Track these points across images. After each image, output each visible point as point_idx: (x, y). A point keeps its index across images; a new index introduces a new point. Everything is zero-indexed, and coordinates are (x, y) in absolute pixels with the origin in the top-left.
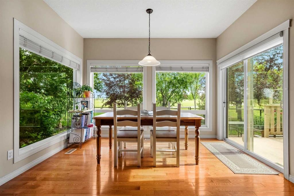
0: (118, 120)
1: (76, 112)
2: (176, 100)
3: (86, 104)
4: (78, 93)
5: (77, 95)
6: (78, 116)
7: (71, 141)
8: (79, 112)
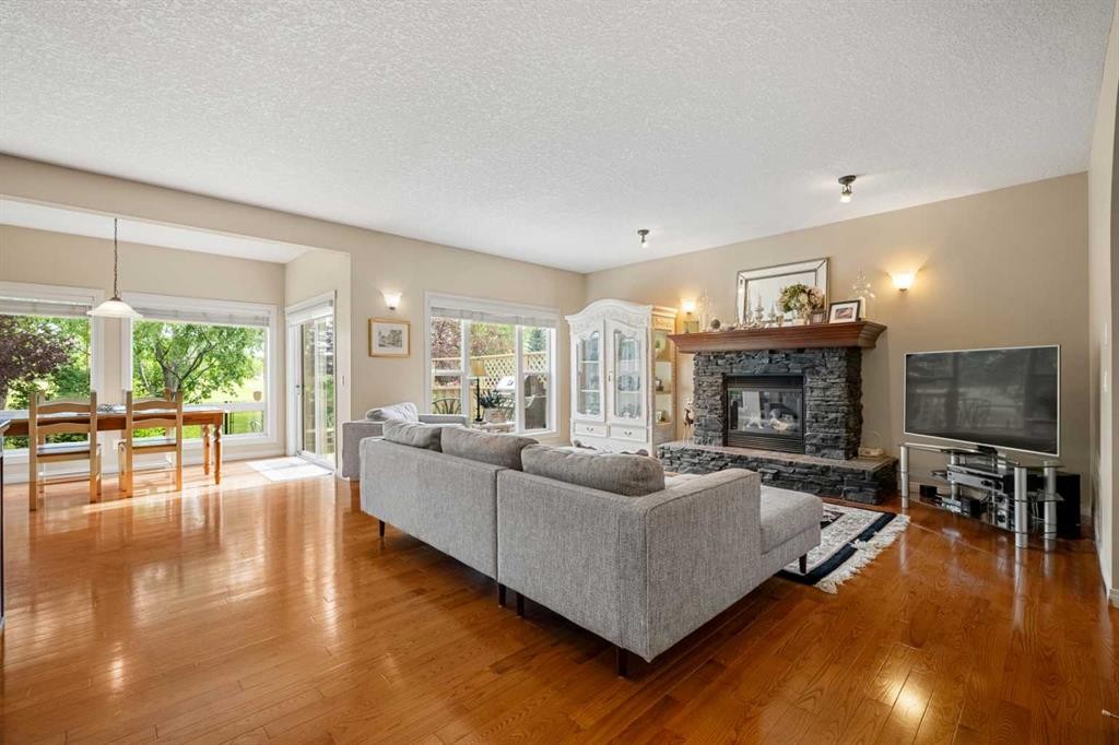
0: (39, 424)
2: (215, 378)
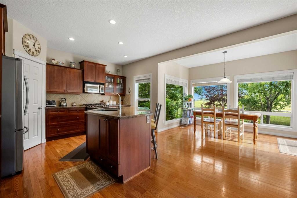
0: (204, 113)
1: (185, 109)
3: (190, 105)
4: (186, 99)
5: (185, 100)
6: (186, 111)
7: (182, 123)
8: (186, 109)
